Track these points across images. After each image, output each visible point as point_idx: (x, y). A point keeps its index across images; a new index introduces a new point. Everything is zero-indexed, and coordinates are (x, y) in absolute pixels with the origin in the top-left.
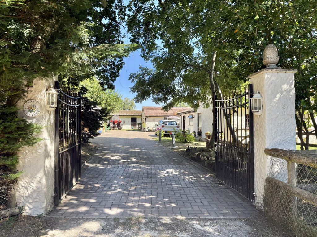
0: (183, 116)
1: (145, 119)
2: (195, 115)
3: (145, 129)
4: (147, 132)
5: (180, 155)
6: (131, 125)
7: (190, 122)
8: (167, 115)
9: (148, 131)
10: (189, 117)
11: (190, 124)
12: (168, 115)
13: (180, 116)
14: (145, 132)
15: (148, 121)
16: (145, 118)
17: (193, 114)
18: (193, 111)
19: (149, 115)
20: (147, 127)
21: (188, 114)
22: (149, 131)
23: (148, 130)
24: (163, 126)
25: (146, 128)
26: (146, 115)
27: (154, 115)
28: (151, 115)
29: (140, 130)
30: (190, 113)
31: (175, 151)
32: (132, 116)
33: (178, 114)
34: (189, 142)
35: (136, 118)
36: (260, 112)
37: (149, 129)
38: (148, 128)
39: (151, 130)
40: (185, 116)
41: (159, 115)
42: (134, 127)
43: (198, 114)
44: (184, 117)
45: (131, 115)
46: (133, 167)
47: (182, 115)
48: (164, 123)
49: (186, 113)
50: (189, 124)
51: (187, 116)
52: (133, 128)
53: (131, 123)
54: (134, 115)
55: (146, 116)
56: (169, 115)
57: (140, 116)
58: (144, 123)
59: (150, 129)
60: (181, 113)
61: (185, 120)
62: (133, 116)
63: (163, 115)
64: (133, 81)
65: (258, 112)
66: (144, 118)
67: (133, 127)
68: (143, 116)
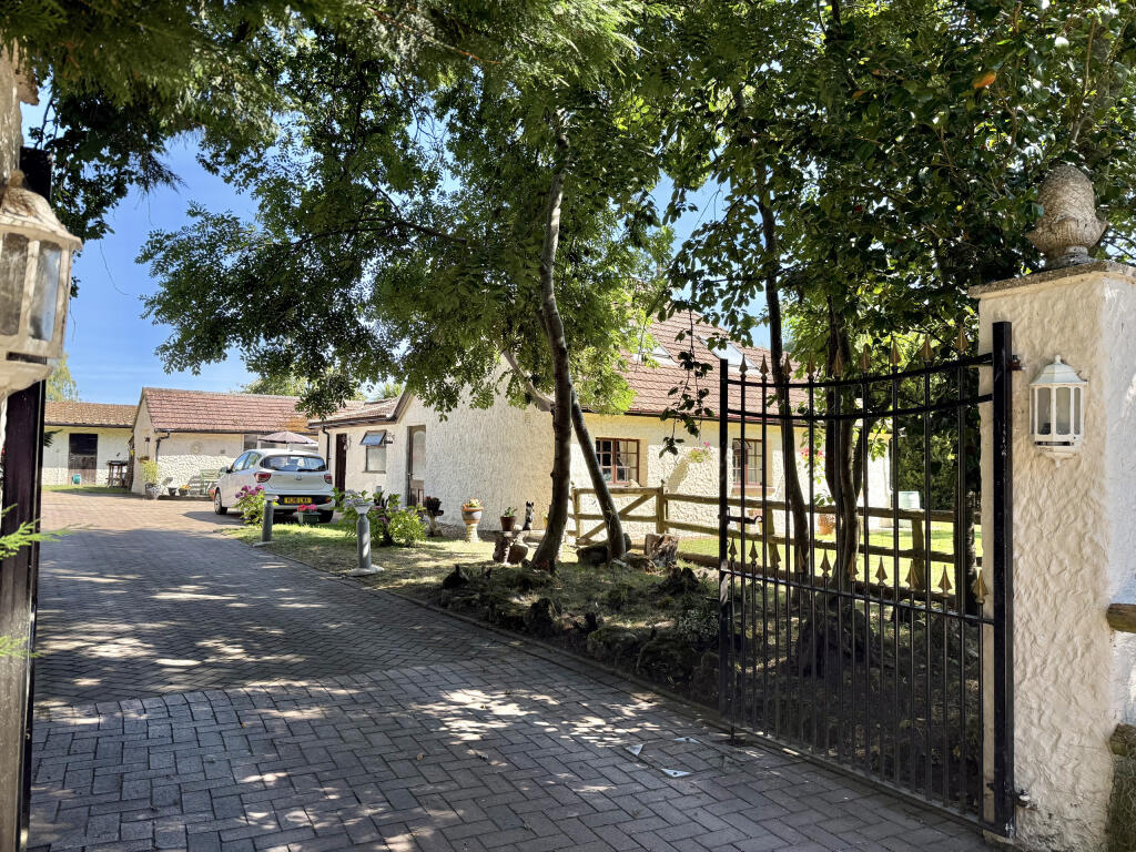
0: (339, 436)
1: (153, 444)
2: (398, 432)
3: (152, 485)
4: (162, 498)
5: (426, 607)
6: (71, 467)
7: (370, 461)
8: (260, 429)
9: (167, 493)
10: (367, 438)
11: (371, 468)
12: (265, 429)
13: (323, 436)
14: (155, 502)
15: (171, 453)
16: (154, 437)
17: (389, 428)
18: (388, 416)
19: (175, 426)
20: (163, 479)
21: (362, 430)
22: (172, 496)
23: (170, 490)
24: (264, 477)
25: (160, 481)
26: (161, 426)
27: (197, 427)
28: (184, 426)
29: (124, 488)
30: (372, 423)
31: (382, 587)
32: (76, 425)
33: (312, 425)
34: (403, 541)
35: (95, 436)
36: (1076, 445)
37: (171, 485)
38: (170, 480)
39: (183, 492)
40: (345, 435)
41: (220, 427)
42: (84, 476)
43: (411, 430)
44: (341, 440)
45: (71, 422)
46: (275, 701)
47: (334, 432)
48: (265, 463)
49: (353, 422)
50: (367, 470)
51: (355, 434)
52: (77, 482)
53: (70, 457)
54: (88, 421)
55: (163, 431)
56: (269, 429)
57: (126, 427)
58: (147, 458)
59: (176, 485)
62: (84, 425)
63: (237, 428)
64: (160, 268)
65: (1066, 444)
66: (148, 440)
67: (78, 474)
68: (145, 429)
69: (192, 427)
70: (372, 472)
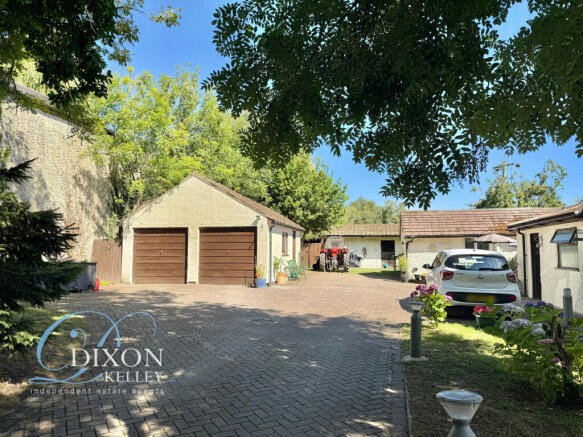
0: (532, 236)
3: (405, 273)
4: (411, 281)
7: (563, 256)
8: (475, 233)
9: (414, 278)
10: (558, 236)
11: (564, 264)
12: (479, 233)
13: (519, 237)
14: (406, 284)
16: (405, 242)
17: (578, 225)
18: (577, 213)
19: (417, 234)
21: (552, 229)
22: (417, 279)
24: (448, 276)
25: (410, 270)
26: (408, 234)
27: (431, 234)
28: (422, 234)
30: (561, 222)
32: (383, 236)
33: (510, 227)
35: (393, 242)
37: (417, 273)
39: (423, 278)
40: (537, 234)
41: (446, 233)
42: (389, 263)
44: (535, 239)
45: (381, 234)
47: (528, 233)
49: (543, 222)
50: (559, 266)
51: (546, 233)
52: (385, 267)
53: (382, 254)
54: (389, 233)
55: (409, 237)
56: (482, 232)
57: (398, 236)
58: (402, 255)
59: (419, 273)
60: (524, 224)
61: (538, 249)
62: (387, 236)
63: (459, 233)
68: (402, 236)
69: (427, 234)
70: (565, 268)
